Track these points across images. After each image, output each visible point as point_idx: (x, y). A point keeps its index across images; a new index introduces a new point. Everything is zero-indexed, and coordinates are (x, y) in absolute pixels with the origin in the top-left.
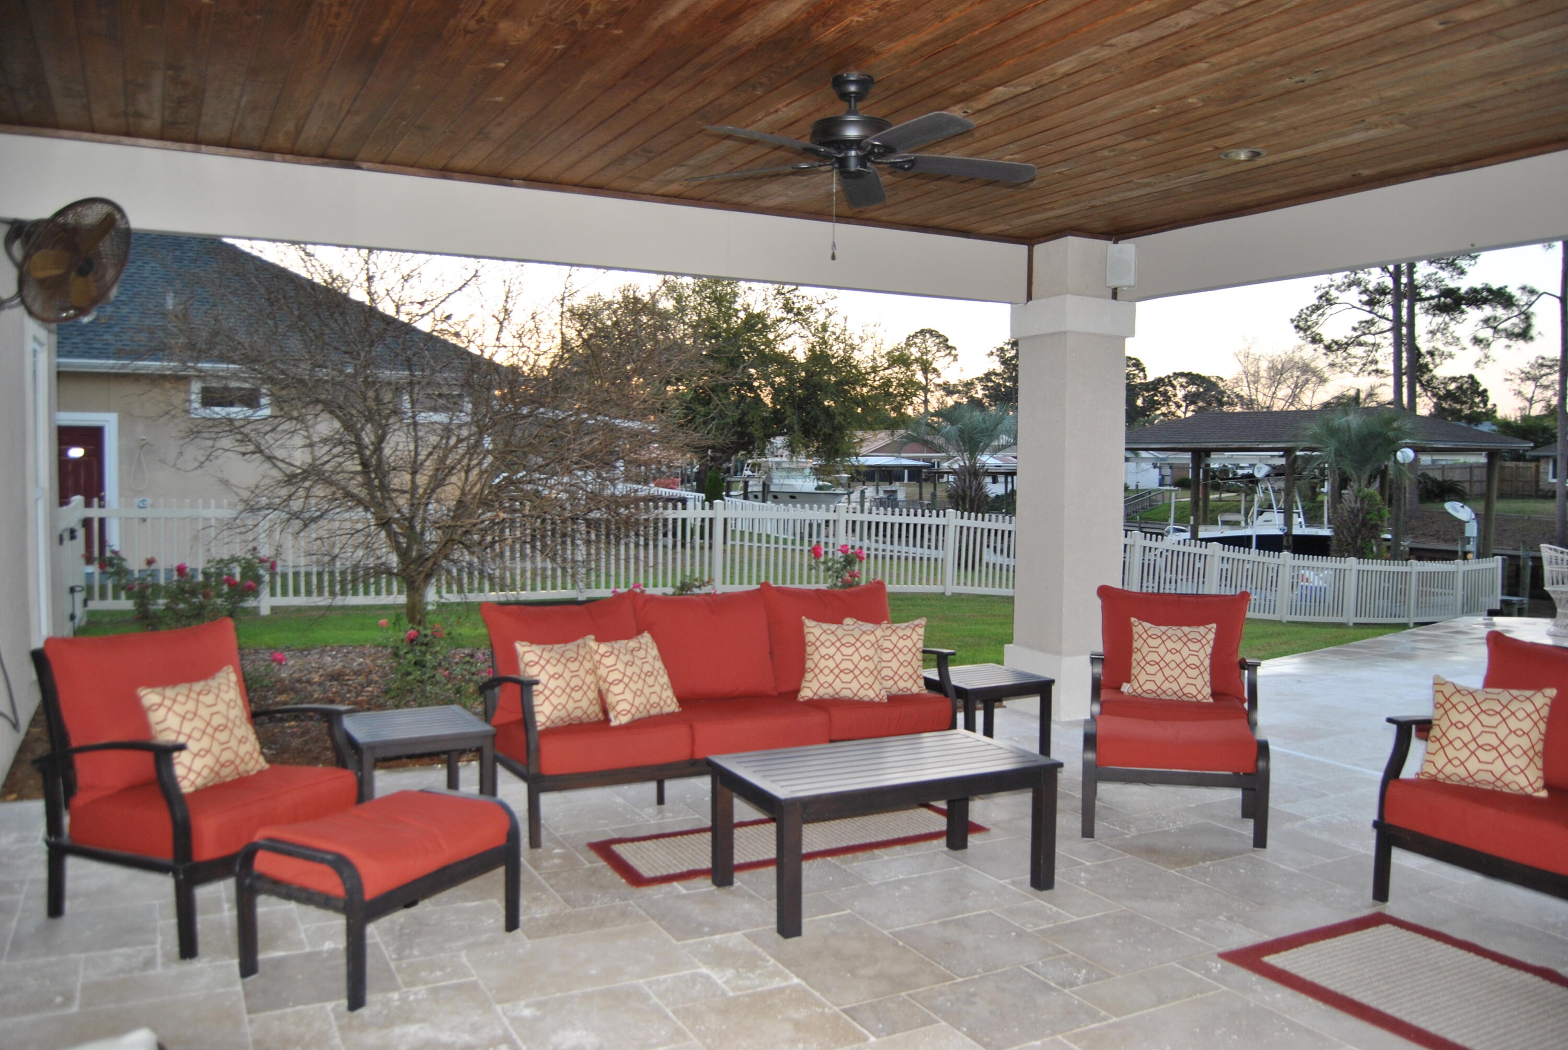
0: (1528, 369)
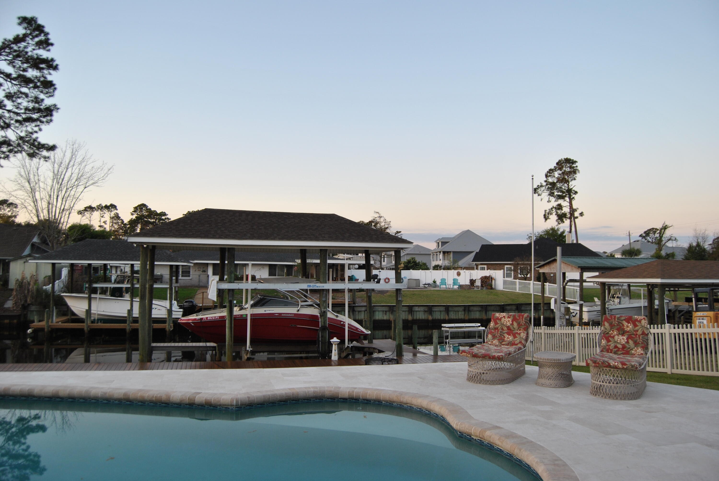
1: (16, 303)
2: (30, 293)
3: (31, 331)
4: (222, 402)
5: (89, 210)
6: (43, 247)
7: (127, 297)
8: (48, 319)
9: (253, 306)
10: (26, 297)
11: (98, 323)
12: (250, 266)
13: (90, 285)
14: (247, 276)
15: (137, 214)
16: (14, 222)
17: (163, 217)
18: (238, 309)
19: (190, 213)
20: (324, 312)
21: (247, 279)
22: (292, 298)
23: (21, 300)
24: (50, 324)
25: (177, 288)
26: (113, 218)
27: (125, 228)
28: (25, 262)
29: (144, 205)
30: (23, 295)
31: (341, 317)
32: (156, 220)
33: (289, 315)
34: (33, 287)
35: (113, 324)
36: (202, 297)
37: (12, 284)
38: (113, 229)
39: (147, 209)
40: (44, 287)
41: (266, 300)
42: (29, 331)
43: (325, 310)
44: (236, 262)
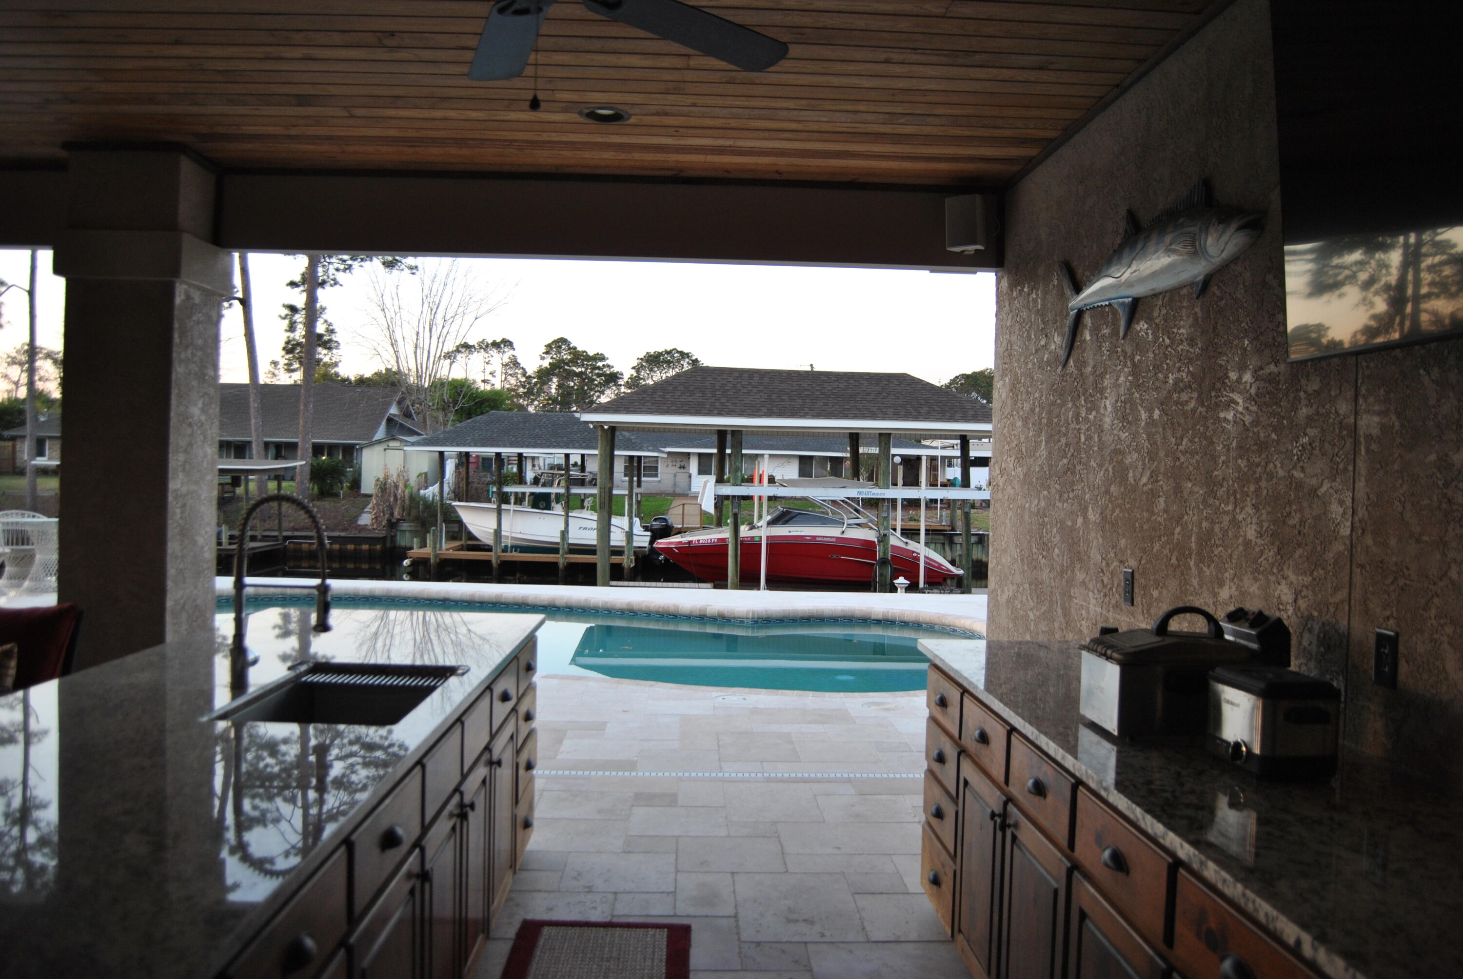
0: (14, 354)
1: (376, 518)
2: (399, 502)
3: (409, 563)
4: (737, 614)
5: (463, 350)
6: (408, 424)
7: (558, 509)
8: (435, 544)
9: (771, 523)
10: (391, 508)
11: (511, 552)
12: (766, 457)
13: (499, 489)
14: (761, 477)
15: (552, 358)
16: (337, 375)
17: (600, 364)
18: (747, 529)
19: (651, 356)
20: (885, 535)
21: (761, 481)
22: (834, 513)
23: (383, 512)
24: (438, 552)
25: (639, 496)
26: (507, 365)
27: (529, 383)
28: (385, 450)
29: (563, 341)
30: (387, 504)
31: (912, 546)
32: (586, 369)
33: (829, 539)
34: (404, 492)
35: (536, 555)
36: (681, 512)
37: (368, 486)
38: (508, 386)
39: (570, 349)
40: (422, 492)
41: (791, 515)
42: (406, 562)
43: (886, 532)
44: (744, 452)
